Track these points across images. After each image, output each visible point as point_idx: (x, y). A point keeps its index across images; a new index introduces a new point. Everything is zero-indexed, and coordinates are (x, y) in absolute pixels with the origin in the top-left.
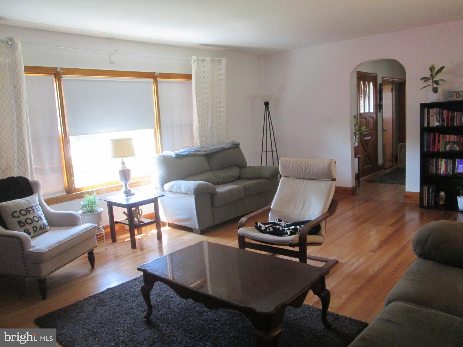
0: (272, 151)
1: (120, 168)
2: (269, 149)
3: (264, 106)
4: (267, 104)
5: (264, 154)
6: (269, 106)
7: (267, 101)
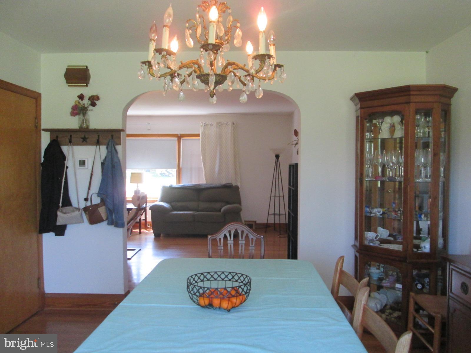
0: (279, 196)
1: (135, 189)
2: (277, 194)
3: (275, 158)
4: (277, 156)
5: (273, 198)
6: (280, 158)
7: (277, 153)
